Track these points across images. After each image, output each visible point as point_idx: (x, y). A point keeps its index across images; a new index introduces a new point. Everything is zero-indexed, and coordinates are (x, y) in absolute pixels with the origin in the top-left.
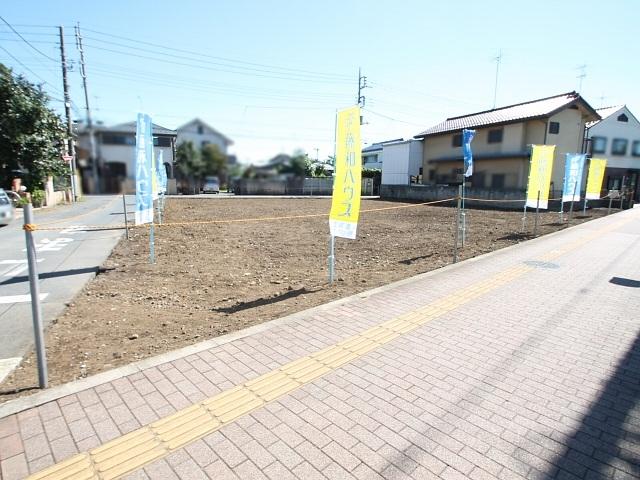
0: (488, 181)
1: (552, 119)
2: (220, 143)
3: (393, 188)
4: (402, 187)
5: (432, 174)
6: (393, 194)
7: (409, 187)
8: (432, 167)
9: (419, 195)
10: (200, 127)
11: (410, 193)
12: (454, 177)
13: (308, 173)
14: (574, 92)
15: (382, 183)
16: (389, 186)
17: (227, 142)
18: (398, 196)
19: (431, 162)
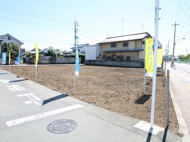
0: (125, 59)
1: (143, 40)
2: (18, 44)
3: (90, 61)
4: (94, 61)
5: (104, 56)
6: (91, 63)
7: (97, 61)
8: (105, 54)
9: (101, 63)
10: (9, 37)
11: (97, 63)
12: (113, 57)
13: (55, 56)
14: (147, 33)
15: (86, 59)
16: (89, 60)
17: (21, 43)
18: (92, 64)
19: (104, 52)
